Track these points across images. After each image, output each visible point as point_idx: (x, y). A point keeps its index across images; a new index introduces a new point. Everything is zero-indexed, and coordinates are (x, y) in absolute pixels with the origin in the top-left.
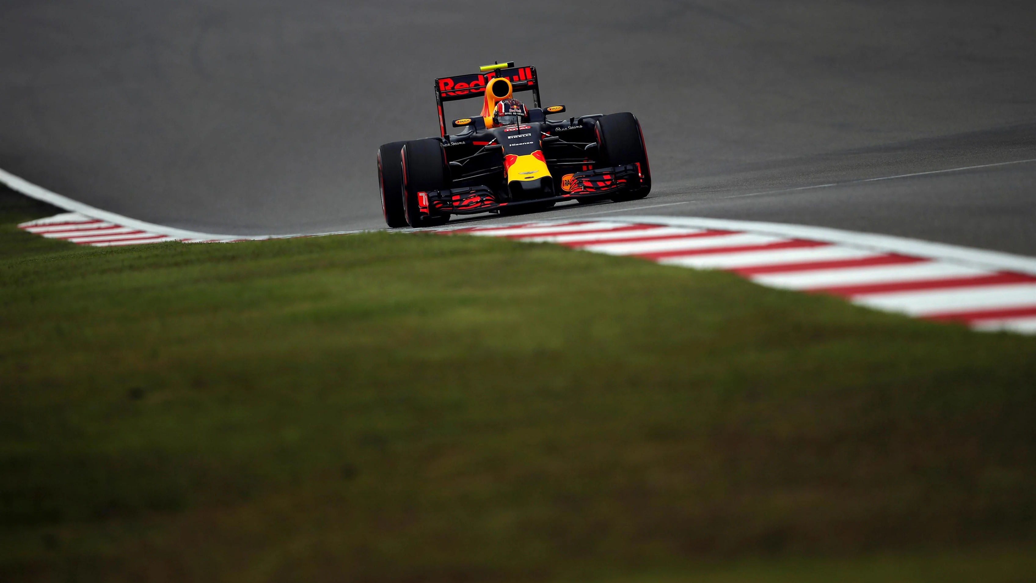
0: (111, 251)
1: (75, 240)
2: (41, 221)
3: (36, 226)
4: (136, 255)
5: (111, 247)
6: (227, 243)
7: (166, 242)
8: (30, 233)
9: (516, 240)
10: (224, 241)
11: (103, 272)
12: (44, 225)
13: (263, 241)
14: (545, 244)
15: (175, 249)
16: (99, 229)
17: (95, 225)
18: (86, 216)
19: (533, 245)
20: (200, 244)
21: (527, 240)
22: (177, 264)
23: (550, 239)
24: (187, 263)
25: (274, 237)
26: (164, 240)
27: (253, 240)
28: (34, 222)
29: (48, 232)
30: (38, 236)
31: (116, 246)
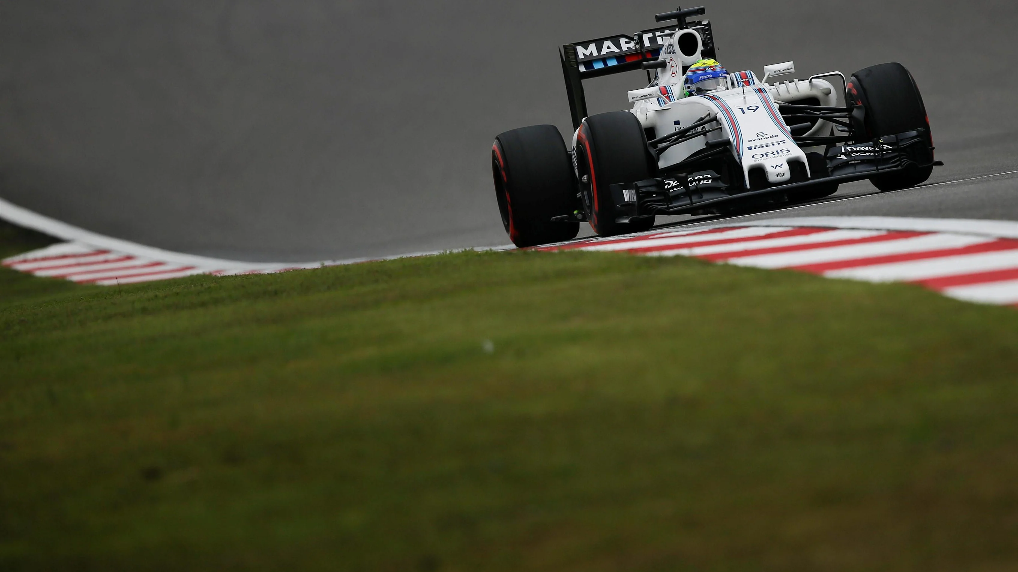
0: (120, 290)
1: (75, 278)
2: (31, 255)
3: (25, 261)
4: (151, 294)
5: (119, 285)
6: (268, 274)
7: (192, 276)
8: (16, 272)
9: (641, 254)
10: (267, 272)
11: (109, 317)
12: (35, 260)
13: (314, 270)
14: (678, 258)
15: (202, 285)
16: (106, 261)
17: (101, 258)
18: (90, 246)
19: (662, 261)
20: (236, 276)
21: (655, 254)
22: (203, 304)
23: (685, 252)
24: (217, 302)
25: (328, 263)
26: (188, 273)
27: (303, 268)
28: (21, 257)
29: (40, 269)
30: (28, 275)
31: (127, 285)
